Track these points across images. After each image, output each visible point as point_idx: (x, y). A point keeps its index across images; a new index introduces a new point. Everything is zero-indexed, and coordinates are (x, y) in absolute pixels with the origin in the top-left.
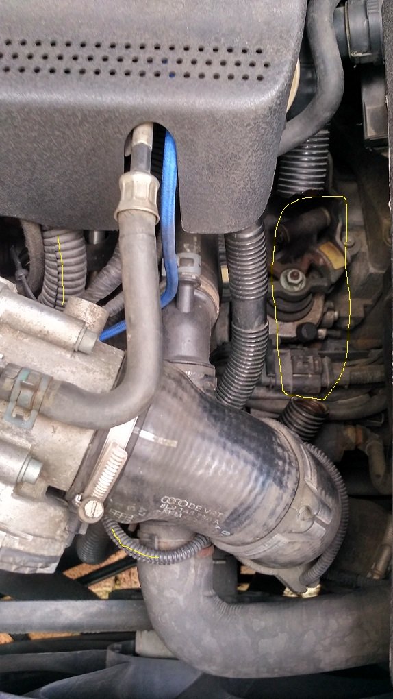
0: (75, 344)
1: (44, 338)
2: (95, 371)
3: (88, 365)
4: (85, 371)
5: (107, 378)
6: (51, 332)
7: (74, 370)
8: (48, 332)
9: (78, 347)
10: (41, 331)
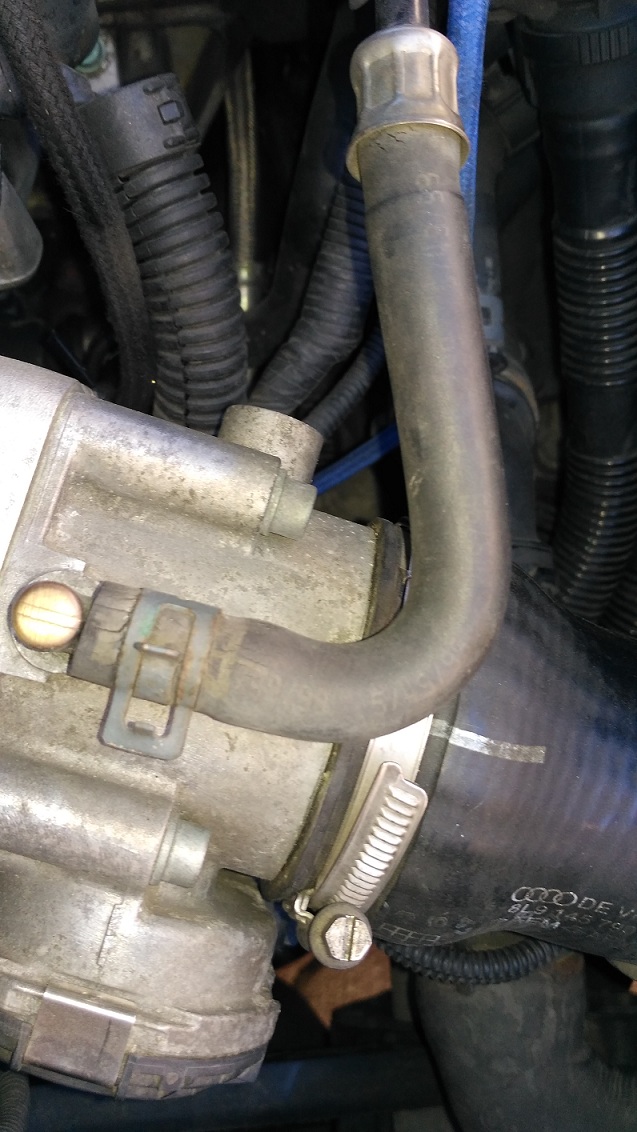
0: (262, 519)
1: (183, 507)
2: (316, 584)
3: (296, 569)
4: (293, 584)
5: (349, 598)
6: (199, 492)
7: (266, 584)
8: (192, 492)
9: (271, 524)
10: (174, 493)
